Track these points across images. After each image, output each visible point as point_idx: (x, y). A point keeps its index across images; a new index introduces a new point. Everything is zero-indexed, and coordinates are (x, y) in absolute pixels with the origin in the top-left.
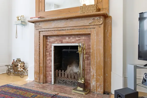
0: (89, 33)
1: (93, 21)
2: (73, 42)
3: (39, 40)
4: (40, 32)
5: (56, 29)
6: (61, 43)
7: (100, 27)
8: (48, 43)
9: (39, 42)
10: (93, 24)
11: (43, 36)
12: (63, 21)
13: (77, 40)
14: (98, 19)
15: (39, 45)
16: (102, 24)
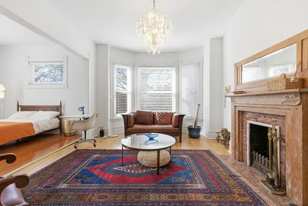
0: (284, 115)
1: (286, 99)
2: (269, 123)
3: (235, 115)
4: (235, 107)
5: (248, 106)
6: (257, 121)
7: (297, 109)
8: (244, 119)
9: (235, 117)
10: (287, 104)
11: (239, 111)
12: (253, 97)
13: (273, 121)
14: (294, 97)
15: (235, 120)
16: (299, 104)
